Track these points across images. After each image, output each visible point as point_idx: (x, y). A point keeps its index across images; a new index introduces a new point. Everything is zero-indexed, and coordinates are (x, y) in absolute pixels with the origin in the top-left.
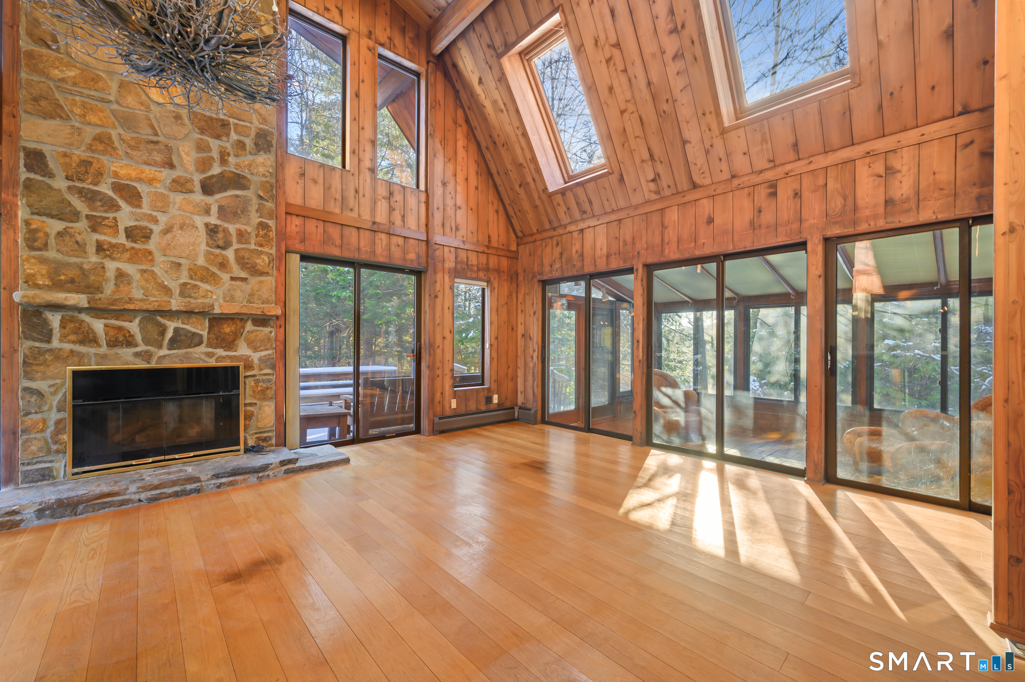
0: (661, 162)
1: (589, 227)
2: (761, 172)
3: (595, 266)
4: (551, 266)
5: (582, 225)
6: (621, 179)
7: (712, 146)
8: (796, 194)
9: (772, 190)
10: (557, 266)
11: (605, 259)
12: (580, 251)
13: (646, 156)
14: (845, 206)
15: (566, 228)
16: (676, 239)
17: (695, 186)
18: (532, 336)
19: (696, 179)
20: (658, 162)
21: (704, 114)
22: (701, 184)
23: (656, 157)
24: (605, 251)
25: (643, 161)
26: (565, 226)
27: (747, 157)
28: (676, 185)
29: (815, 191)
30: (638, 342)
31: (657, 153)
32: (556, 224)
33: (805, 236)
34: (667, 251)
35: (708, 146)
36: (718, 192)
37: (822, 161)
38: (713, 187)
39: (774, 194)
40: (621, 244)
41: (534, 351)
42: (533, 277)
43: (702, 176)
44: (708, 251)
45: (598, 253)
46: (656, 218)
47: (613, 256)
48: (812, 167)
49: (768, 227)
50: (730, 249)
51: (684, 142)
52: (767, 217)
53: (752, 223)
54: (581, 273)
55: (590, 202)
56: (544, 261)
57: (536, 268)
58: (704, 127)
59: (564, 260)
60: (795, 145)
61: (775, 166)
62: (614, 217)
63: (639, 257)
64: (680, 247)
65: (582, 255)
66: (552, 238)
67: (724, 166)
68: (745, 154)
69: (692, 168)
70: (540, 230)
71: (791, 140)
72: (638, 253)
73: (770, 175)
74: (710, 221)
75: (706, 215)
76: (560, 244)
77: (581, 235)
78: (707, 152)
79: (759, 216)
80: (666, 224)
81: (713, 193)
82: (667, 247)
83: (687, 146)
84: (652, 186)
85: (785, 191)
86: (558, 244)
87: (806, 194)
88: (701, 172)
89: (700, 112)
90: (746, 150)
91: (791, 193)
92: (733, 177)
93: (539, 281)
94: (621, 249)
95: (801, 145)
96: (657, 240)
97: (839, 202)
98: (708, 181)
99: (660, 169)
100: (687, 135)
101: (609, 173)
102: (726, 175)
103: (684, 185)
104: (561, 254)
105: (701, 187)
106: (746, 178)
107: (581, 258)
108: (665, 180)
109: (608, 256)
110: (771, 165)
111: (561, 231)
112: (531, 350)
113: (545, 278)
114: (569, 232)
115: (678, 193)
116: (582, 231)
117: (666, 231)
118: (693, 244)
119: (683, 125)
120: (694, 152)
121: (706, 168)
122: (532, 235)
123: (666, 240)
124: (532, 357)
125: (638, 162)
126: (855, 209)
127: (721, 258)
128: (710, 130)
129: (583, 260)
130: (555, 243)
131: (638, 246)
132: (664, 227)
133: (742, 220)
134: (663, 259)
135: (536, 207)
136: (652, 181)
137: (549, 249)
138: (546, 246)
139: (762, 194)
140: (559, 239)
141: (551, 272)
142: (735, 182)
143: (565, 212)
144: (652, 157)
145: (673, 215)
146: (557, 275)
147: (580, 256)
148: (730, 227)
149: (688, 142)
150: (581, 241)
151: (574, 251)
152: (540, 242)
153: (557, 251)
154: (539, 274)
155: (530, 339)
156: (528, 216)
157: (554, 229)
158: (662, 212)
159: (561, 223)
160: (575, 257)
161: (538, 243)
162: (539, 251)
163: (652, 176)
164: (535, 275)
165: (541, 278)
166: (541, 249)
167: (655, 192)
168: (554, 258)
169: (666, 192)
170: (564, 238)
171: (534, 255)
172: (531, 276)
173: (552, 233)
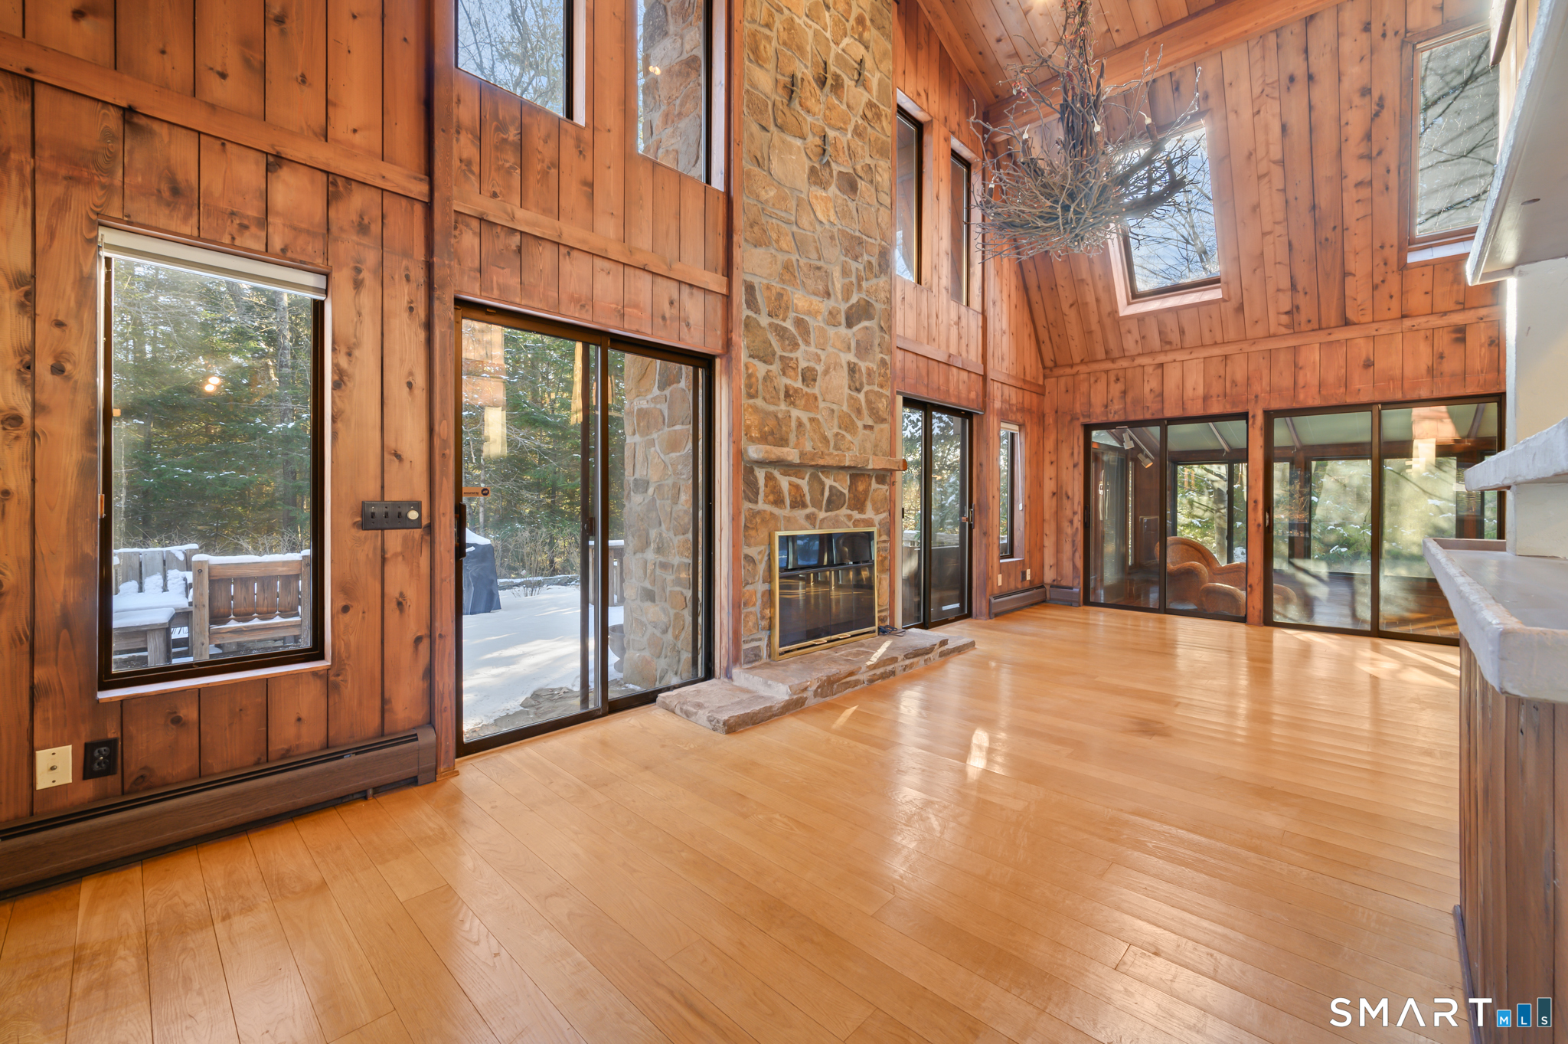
0: (1306, 293)
1: (1175, 361)
2: (1445, 313)
3: (1183, 409)
4: (1106, 406)
5: (1161, 359)
6: (1240, 308)
7: (1383, 281)
9: (1459, 335)
10: (1117, 406)
11: (1200, 401)
12: (1158, 389)
13: (1285, 283)
15: (1134, 360)
16: (1316, 383)
17: (1347, 323)
18: (1070, 494)
19: (1351, 315)
20: (1301, 293)
21: (1382, 247)
22: (1356, 322)
23: (1300, 287)
24: (1200, 391)
25: (1278, 290)
26: (1133, 358)
27: (1429, 296)
28: (1320, 320)
30: (1256, 502)
31: (1302, 282)
32: (1116, 354)
34: (1302, 396)
35: (1377, 279)
36: (1382, 331)
38: (1375, 326)
39: (1462, 340)
40: (1228, 385)
41: (1075, 513)
42: (1072, 420)
43: (1361, 313)
44: (1364, 398)
45: (1189, 393)
46: (1284, 359)
47: (1214, 399)
50: (1393, 397)
51: (1345, 274)
52: (1452, 365)
53: (1431, 371)
54: (1159, 416)
55: (1182, 332)
56: (1093, 400)
57: (1078, 408)
58: (1378, 260)
59: (1129, 400)
61: (1464, 309)
62: (1217, 351)
63: (1256, 401)
64: (1323, 392)
65: (1162, 394)
66: (1107, 372)
67: (1395, 302)
68: (1426, 293)
69: (1349, 302)
70: (1087, 359)
72: (1256, 397)
73: (1458, 319)
74: (1369, 364)
75: (1364, 357)
76: (1122, 380)
77: (1160, 371)
78: (1375, 287)
79: (1440, 363)
80: (1301, 363)
81: (1375, 333)
82: (1302, 391)
83: (1349, 280)
84: (1284, 319)
85: (1478, 337)
86: (1118, 379)
88: (1360, 308)
89: (1377, 245)
90: (1430, 289)
92: (1403, 316)
94: (1228, 390)
96: (1286, 381)
98: (1368, 318)
99: (1301, 300)
100: (1351, 266)
101: (1223, 300)
102: (1395, 312)
103: (1332, 318)
104: (1124, 393)
105: (1355, 324)
106: (1422, 320)
107: (1160, 399)
108: (1307, 311)
109: (1206, 398)
110: (1459, 307)
111: (1124, 363)
112: (1068, 513)
114: (1140, 366)
115: (1320, 329)
116: (1161, 365)
117: (1301, 374)
118: (1342, 390)
119: (1349, 255)
120: (1357, 286)
121: (1368, 305)
122: (1072, 366)
123: (1301, 382)
124: (1071, 522)
125: (1271, 289)
127: (1378, 407)
128: (1385, 264)
129: (1163, 402)
130: (1112, 378)
131: (1256, 388)
132: (1297, 367)
133: (1415, 366)
134: (1295, 405)
135: (1090, 332)
136: (1287, 313)
137: (1101, 386)
138: (1096, 381)
139: (1444, 341)
140: (1121, 374)
141: (1106, 414)
142: (1407, 323)
143: (1137, 342)
144: (1293, 287)
145: (1312, 355)
146: (1116, 418)
147: (1158, 396)
148: (1398, 372)
149: (1351, 274)
150: (1160, 378)
151: (1147, 389)
152: (1086, 375)
153: (1116, 389)
154: (1084, 416)
155: (1068, 497)
156: (1071, 342)
157: (1113, 360)
158: (1295, 350)
159: (1127, 354)
160: (1149, 398)
161: (1082, 377)
162: (1084, 387)
163: (1287, 308)
164: (1074, 418)
165: (1087, 421)
166: (1086, 384)
167: (1286, 326)
168: (1110, 397)
169: (1304, 327)
170: (1129, 373)
171: (1074, 392)
172: (1069, 418)
173: (1108, 365)
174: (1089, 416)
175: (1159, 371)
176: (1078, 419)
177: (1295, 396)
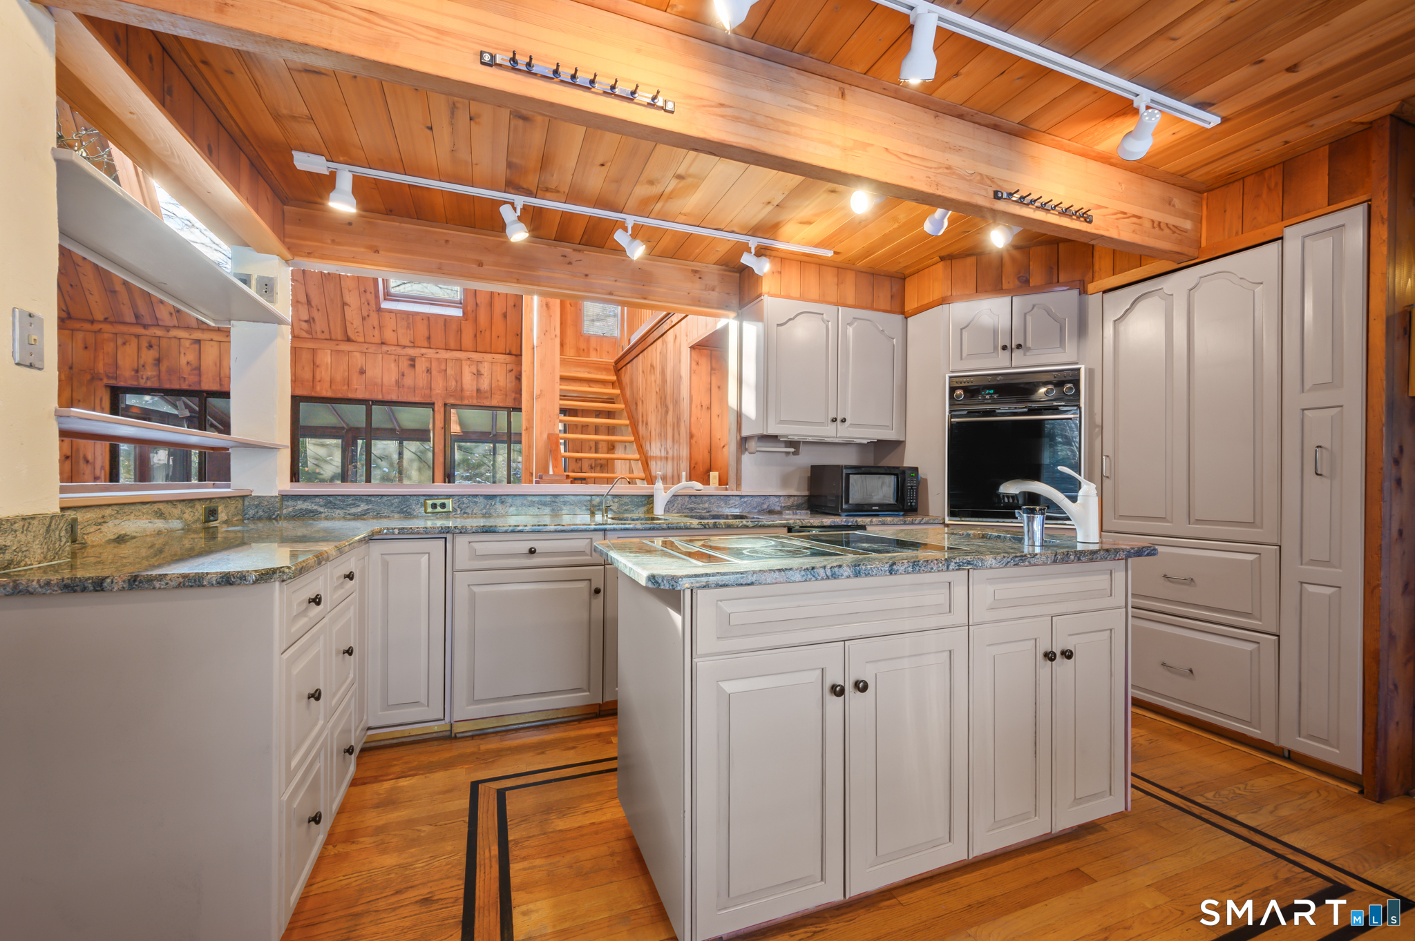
0: (318, 310)
1: (212, 340)
2: (405, 347)
3: (220, 384)
4: (137, 371)
7: (368, 316)
8: (428, 371)
9: (412, 363)
10: (150, 372)
12: (195, 363)
13: (303, 298)
14: (456, 387)
15: (168, 331)
16: (329, 379)
17: (349, 340)
18: (90, 457)
19: (350, 334)
20: (315, 309)
21: (365, 291)
22: (355, 340)
23: (313, 303)
26: (168, 329)
27: (395, 333)
28: (330, 333)
29: (439, 372)
31: (315, 301)
32: (148, 320)
33: (433, 400)
34: (318, 388)
35: (365, 314)
36: (370, 351)
37: (444, 354)
38: (366, 346)
39: (413, 366)
42: (93, 379)
43: (357, 334)
44: (360, 396)
45: (226, 371)
46: (306, 356)
48: (438, 356)
49: (409, 388)
50: (380, 397)
51: (344, 304)
52: (408, 381)
53: (397, 382)
54: (197, 388)
56: (120, 362)
57: (100, 368)
58: (363, 300)
59: (163, 368)
60: (429, 338)
61: (414, 347)
64: (333, 387)
65: (199, 368)
66: (138, 336)
67: (376, 332)
68: (394, 331)
69: (348, 324)
70: (111, 319)
71: (426, 334)
73: (411, 352)
74: (362, 372)
75: (359, 366)
76: (156, 347)
78: (364, 319)
79: (402, 379)
80: (317, 364)
81: (366, 351)
82: (318, 384)
83: (347, 309)
84: (305, 325)
85: (421, 365)
86: (151, 346)
87: (434, 372)
88: (356, 331)
89: (362, 290)
90: (395, 329)
91: (424, 368)
92: (383, 343)
93: (107, 386)
95: (432, 340)
97: (454, 383)
98: (361, 339)
99: (316, 314)
100: (347, 299)
102: (377, 340)
103: (339, 334)
104: (158, 361)
105: (354, 341)
106: (393, 348)
107: (197, 372)
108: (320, 325)
110: (412, 345)
111: (159, 332)
113: (122, 384)
114: (175, 338)
115: (331, 339)
116: (198, 342)
117: (318, 371)
118: (346, 387)
119: (346, 292)
120: (352, 314)
121: (360, 329)
122: (92, 322)
123: (318, 377)
126: (462, 390)
127: (368, 403)
128: (368, 304)
129: (200, 375)
130: (144, 344)
132: (315, 366)
133: (391, 377)
134: (313, 394)
135: (114, 292)
136: (306, 321)
137: (131, 349)
138: (124, 344)
139: (405, 364)
140: (154, 341)
141: (137, 378)
142: (385, 348)
143: (171, 314)
144: (309, 302)
145: (326, 358)
146: (149, 384)
147: (195, 369)
148: (380, 381)
149: (347, 304)
150: (197, 353)
151: (183, 361)
152: (111, 335)
153: (149, 356)
154: (108, 377)
155: (87, 462)
156: (89, 296)
157: (145, 326)
158: (314, 351)
159: (160, 323)
160: (186, 371)
161: (106, 336)
162: (109, 347)
163: (306, 318)
164: (95, 377)
165: (112, 382)
166: (112, 345)
167: (307, 332)
168: (142, 362)
169: (319, 335)
170: (164, 343)
171: (96, 350)
172: (88, 377)
173: (140, 330)
174: (116, 379)
175: (197, 346)
176: (101, 379)
177: (313, 387)
